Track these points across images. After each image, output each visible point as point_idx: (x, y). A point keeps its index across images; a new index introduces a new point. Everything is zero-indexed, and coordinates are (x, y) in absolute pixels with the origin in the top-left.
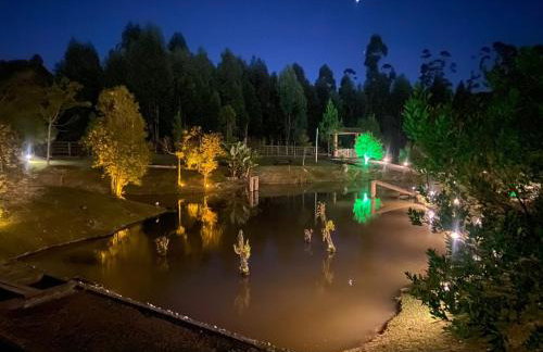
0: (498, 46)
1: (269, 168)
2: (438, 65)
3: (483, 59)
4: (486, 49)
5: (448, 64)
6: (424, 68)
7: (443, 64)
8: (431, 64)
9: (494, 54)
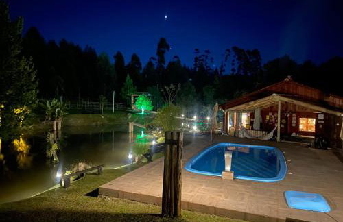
0: (235, 49)
1: (76, 116)
2: (204, 58)
3: (227, 56)
4: (228, 50)
5: (209, 58)
6: (196, 59)
7: (207, 57)
8: (200, 57)
9: (233, 53)
